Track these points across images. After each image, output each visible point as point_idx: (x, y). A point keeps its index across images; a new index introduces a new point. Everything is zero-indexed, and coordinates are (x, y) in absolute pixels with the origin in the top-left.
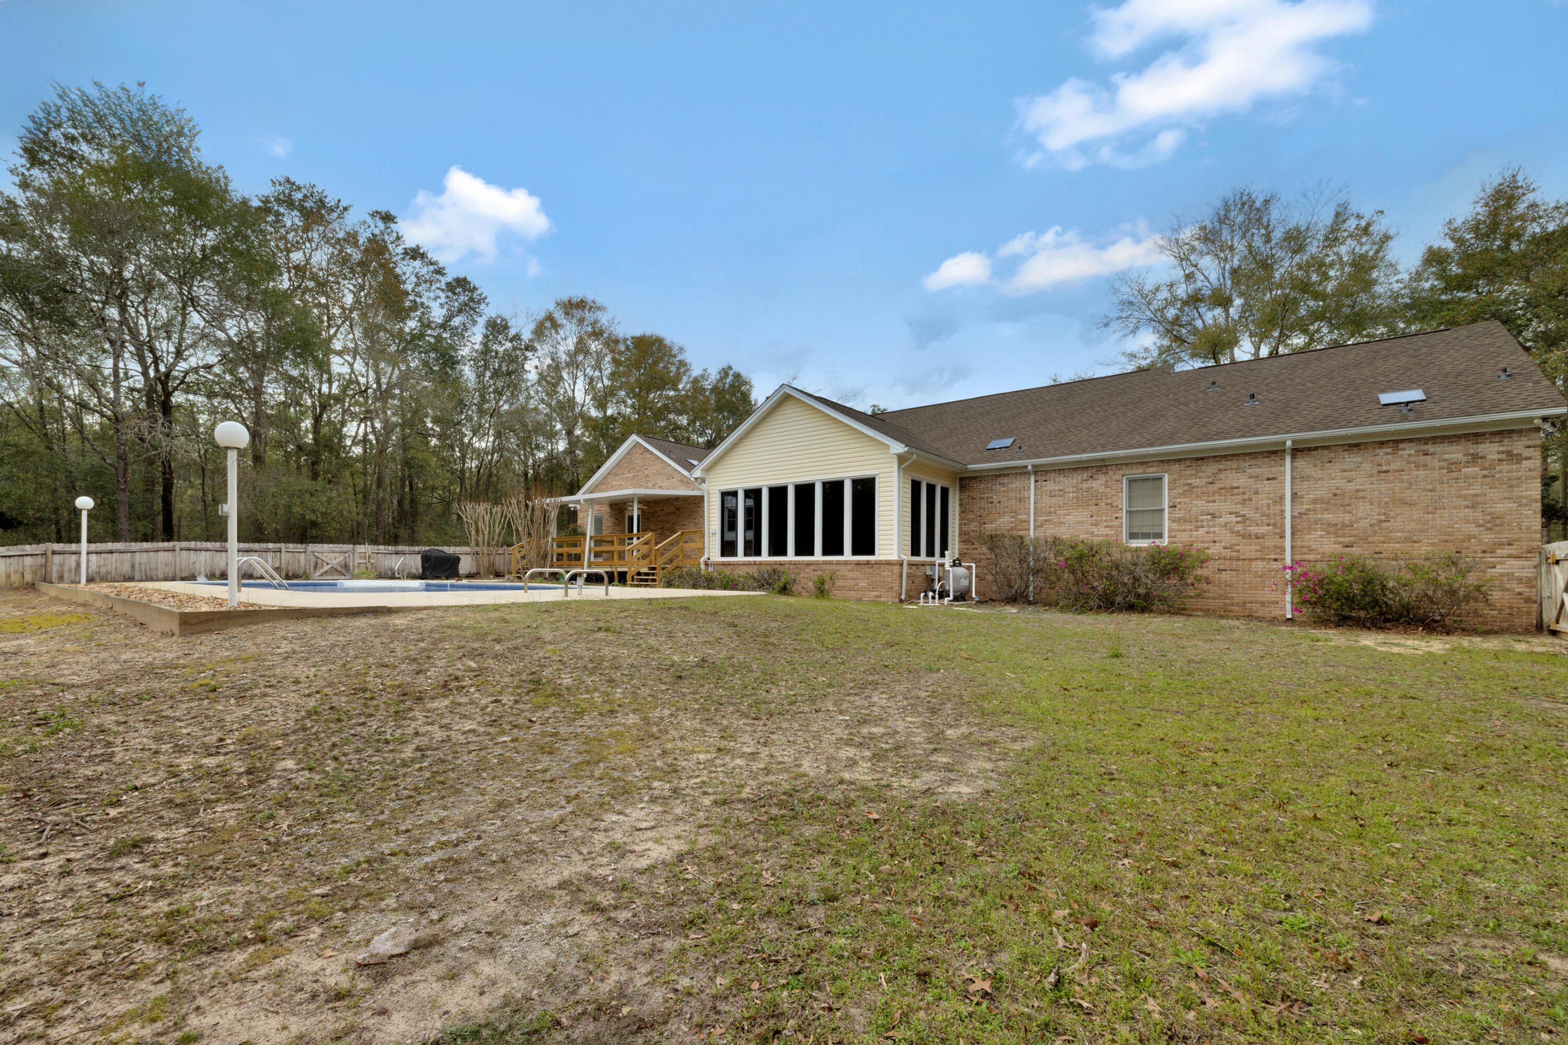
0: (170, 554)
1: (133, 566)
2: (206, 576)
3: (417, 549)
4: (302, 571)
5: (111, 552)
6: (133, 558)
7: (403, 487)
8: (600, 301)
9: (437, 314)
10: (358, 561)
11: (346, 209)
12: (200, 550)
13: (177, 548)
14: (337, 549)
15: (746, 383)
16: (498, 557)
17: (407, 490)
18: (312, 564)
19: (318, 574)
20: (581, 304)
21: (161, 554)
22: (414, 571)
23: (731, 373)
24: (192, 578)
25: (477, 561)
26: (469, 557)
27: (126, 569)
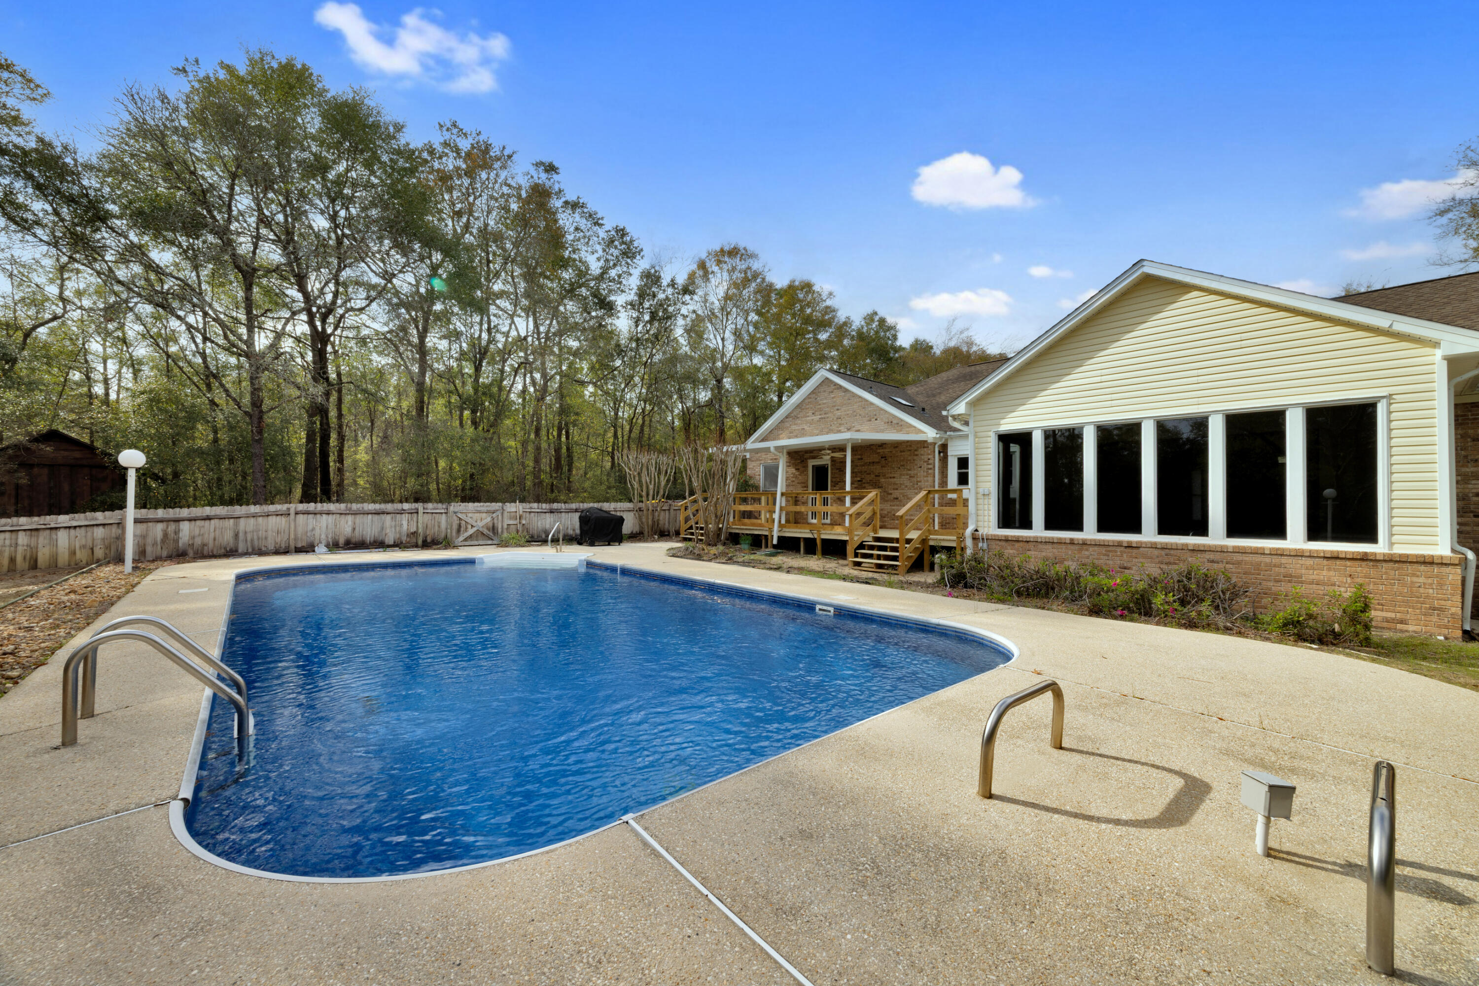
0: (283, 519)
1: (236, 535)
2: (327, 546)
3: (574, 506)
4: (443, 535)
5: (208, 518)
6: (236, 525)
7: (559, 435)
8: (751, 248)
9: (595, 267)
10: (507, 521)
11: (510, 157)
12: (321, 513)
13: (292, 512)
14: (484, 509)
15: (892, 328)
16: (662, 513)
17: (563, 438)
18: (455, 527)
19: (461, 538)
20: (733, 252)
21: (273, 520)
22: (571, 532)
23: (877, 318)
24: (309, 549)
25: (640, 518)
26: (632, 514)
27: (227, 538)
